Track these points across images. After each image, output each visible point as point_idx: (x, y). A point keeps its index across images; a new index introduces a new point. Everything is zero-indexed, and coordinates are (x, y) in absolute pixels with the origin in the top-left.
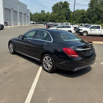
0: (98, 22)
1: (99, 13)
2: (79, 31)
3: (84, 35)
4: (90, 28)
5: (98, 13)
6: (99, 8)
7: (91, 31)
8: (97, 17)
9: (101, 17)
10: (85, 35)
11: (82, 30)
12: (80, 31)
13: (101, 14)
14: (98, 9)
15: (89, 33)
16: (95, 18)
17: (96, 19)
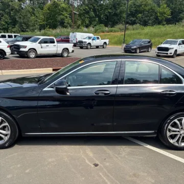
0: (13, 30)
1: (12, 12)
2: (19, 49)
3: (31, 56)
4: (39, 43)
5: (10, 13)
6: (10, 3)
7: (42, 47)
8: (10, 20)
9: (17, 19)
10: (33, 56)
11: (25, 47)
12: (22, 49)
13: (16, 15)
14: (9, 6)
15: (38, 53)
16: (6, 22)
17: (8, 24)
